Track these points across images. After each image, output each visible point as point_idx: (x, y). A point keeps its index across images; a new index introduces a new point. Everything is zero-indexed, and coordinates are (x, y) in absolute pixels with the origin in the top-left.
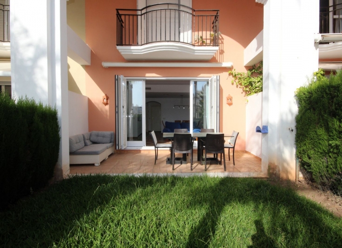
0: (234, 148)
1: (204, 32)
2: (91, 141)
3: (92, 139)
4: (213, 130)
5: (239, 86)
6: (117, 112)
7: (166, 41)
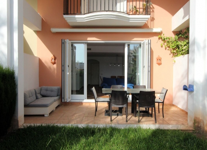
0: (163, 103)
1: (138, 3)
2: (41, 95)
3: (42, 93)
4: (145, 87)
5: (168, 48)
6: (63, 71)
7: (105, 11)
